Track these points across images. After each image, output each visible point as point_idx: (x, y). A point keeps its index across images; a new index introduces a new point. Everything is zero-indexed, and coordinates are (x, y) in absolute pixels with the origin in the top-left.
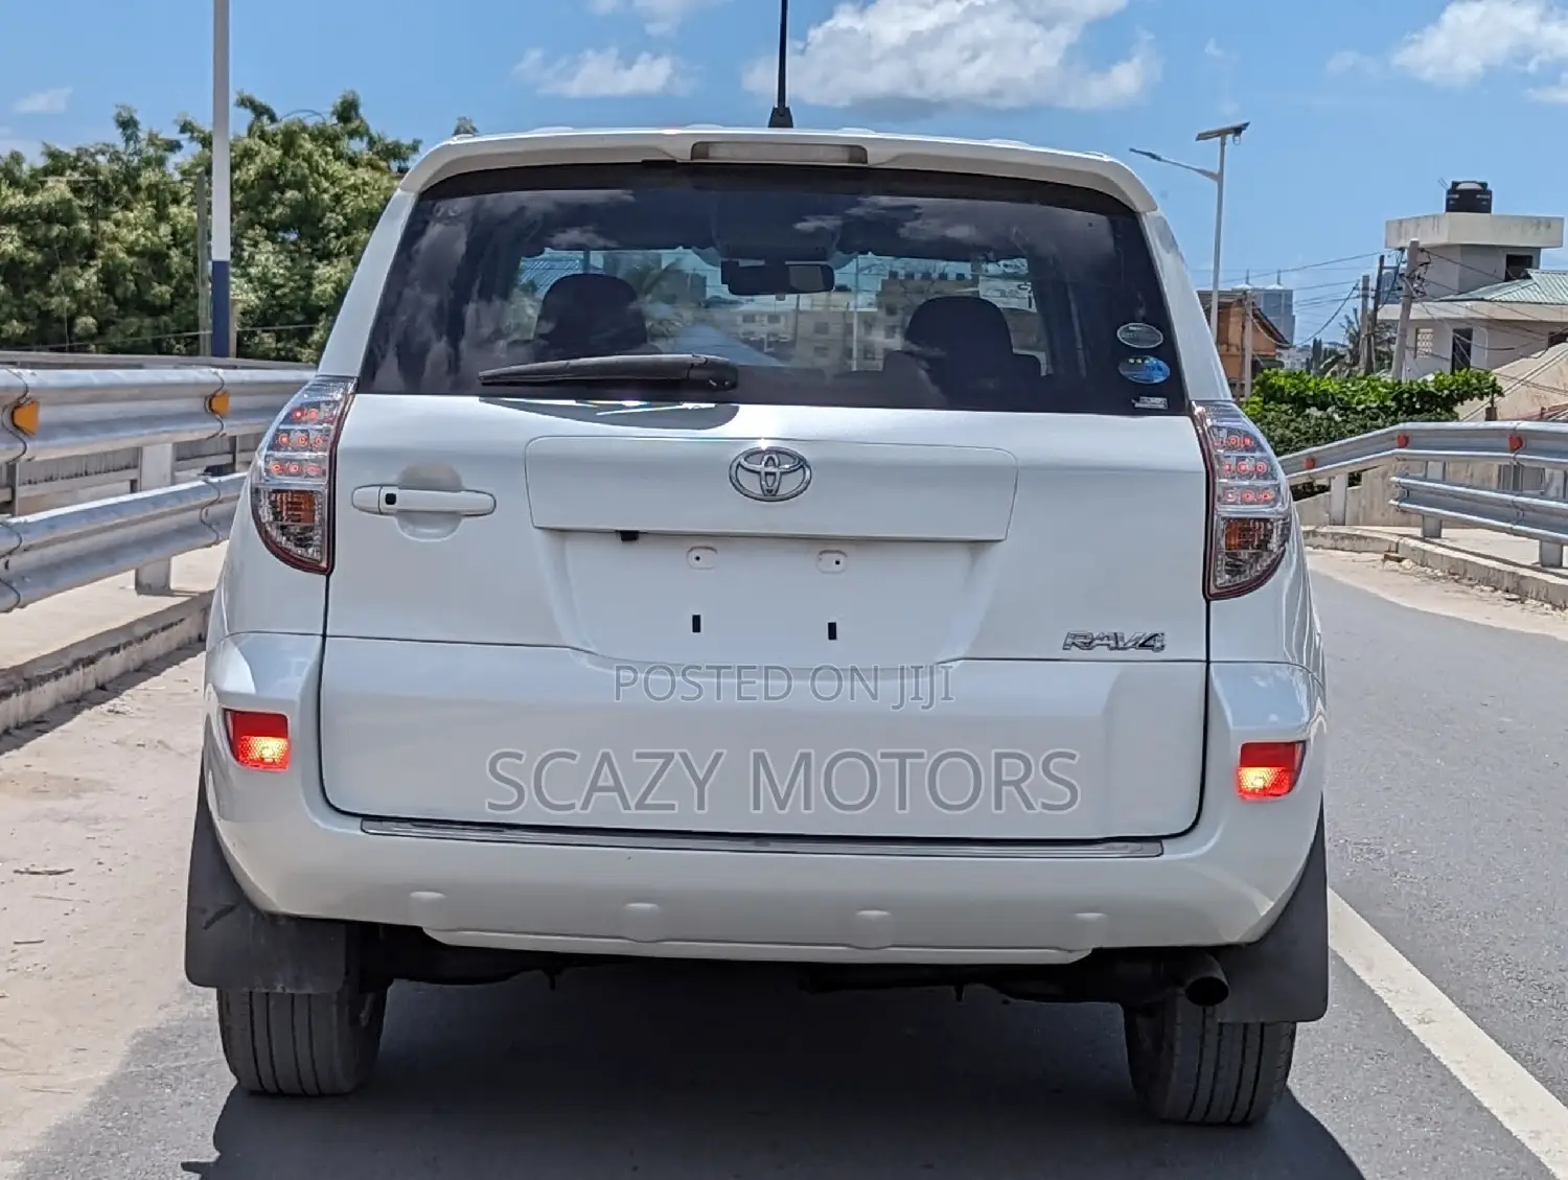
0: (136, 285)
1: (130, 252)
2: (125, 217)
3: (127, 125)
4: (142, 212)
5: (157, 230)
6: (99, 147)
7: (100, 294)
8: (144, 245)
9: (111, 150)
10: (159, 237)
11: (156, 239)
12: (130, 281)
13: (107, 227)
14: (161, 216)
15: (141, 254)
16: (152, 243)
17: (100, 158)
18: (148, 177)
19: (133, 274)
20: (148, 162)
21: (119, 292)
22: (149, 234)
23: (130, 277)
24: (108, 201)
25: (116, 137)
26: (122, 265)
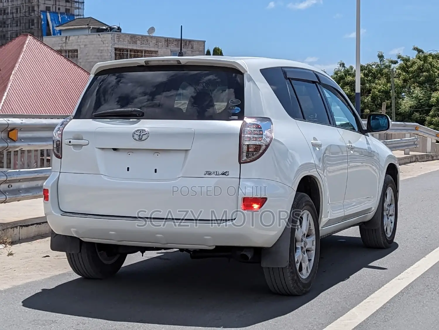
0: (381, 101)
1: (379, 91)
2: (378, 82)
3: (381, 57)
4: (383, 80)
5: (387, 85)
6: (373, 63)
7: (371, 103)
8: (383, 90)
9: (376, 64)
10: (387, 87)
11: (386, 88)
12: (379, 99)
13: (374, 85)
14: (388, 81)
15: (382, 92)
16: (385, 89)
17: (373, 66)
18: (386, 70)
19: (380, 98)
20: (386, 67)
21: (376, 102)
22: (384, 86)
23: (379, 98)
24: (375, 78)
25: (378, 61)
26: (376, 95)
